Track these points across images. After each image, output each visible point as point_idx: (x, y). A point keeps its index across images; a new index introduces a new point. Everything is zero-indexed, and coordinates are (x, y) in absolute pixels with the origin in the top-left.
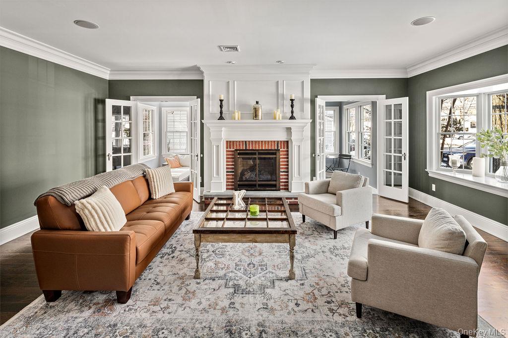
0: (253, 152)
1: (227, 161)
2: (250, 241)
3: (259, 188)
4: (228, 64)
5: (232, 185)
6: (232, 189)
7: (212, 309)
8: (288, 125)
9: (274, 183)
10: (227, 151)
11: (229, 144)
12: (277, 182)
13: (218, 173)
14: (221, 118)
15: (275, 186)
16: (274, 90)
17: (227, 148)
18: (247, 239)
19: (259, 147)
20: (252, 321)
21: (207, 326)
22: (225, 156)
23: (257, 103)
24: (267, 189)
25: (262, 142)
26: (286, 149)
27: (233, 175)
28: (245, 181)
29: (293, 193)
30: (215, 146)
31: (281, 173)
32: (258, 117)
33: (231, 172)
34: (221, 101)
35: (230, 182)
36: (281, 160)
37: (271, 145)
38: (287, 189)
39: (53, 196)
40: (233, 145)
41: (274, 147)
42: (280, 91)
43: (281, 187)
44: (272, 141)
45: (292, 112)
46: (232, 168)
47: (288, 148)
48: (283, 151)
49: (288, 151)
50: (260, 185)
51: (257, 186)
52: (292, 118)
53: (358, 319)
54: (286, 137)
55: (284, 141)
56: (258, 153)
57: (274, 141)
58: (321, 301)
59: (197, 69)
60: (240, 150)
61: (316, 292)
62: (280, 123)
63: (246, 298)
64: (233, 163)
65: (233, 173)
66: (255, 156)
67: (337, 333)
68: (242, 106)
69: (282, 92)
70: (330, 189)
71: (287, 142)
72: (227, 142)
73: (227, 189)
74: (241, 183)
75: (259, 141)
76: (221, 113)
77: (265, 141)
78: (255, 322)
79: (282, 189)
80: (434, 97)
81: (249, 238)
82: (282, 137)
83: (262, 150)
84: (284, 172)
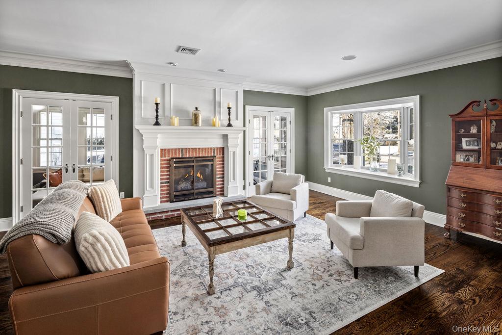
0: (190, 159)
1: (161, 172)
2: (260, 242)
3: (196, 197)
4: (169, 65)
5: (167, 197)
6: (167, 201)
7: (255, 314)
8: (225, 132)
9: (211, 189)
10: (161, 160)
11: (164, 152)
12: (214, 189)
13: (152, 186)
14: (157, 124)
15: (212, 192)
16: (211, 97)
17: (161, 157)
18: (256, 242)
19: (196, 154)
20: (295, 309)
21: (266, 328)
22: (160, 166)
23: (197, 109)
24: (204, 196)
25: (199, 149)
26: (222, 156)
27: (168, 186)
28: (180, 191)
29: (230, 197)
30: (149, 155)
31: (217, 180)
32: (198, 124)
33: (166, 183)
34: (157, 104)
35: (165, 194)
36: (217, 166)
37: (208, 152)
38: (222, 195)
39: (39, 235)
40: (169, 153)
41: (211, 154)
42: (217, 99)
43: (217, 193)
44: (209, 148)
45: (229, 120)
46: (168, 179)
47: (223, 154)
48: (219, 158)
49: (223, 157)
50: (197, 194)
51: (194, 194)
52: (229, 125)
53: (357, 280)
54: (222, 144)
55: (220, 148)
56: (196, 160)
57: (211, 148)
58: (325, 276)
59: (126, 65)
60: (176, 158)
61: (316, 271)
62: (219, 130)
63: (273, 294)
64: (169, 173)
65: (169, 184)
66: (192, 164)
67: (355, 294)
68: (180, 112)
69: (219, 100)
70: (274, 188)
71: (223, 148)
72: (162, 150)
73: (161, 202)
74: (178, 193)
75: (196, 149)
76: (157, 117)
77: (202, 148)
78: (299, 310)
79: (218, 195)
80: (329, 113)
81: (259, 239)
82: (218, 143)
83: (199, 157)
84: (220, 178)
